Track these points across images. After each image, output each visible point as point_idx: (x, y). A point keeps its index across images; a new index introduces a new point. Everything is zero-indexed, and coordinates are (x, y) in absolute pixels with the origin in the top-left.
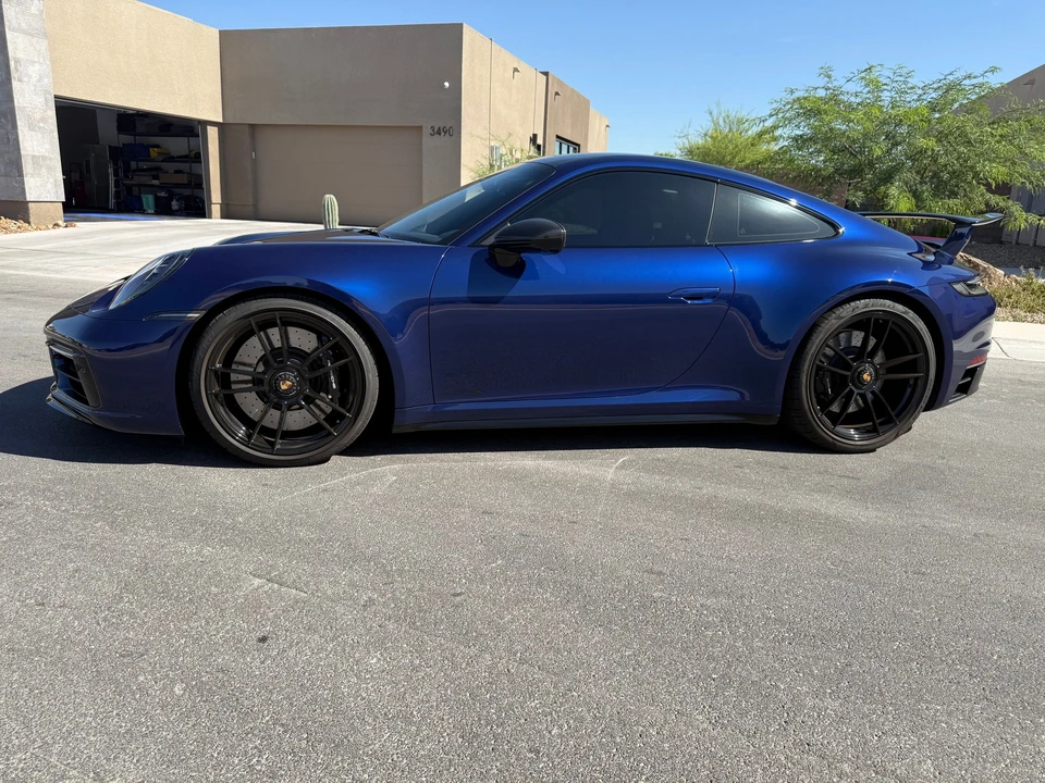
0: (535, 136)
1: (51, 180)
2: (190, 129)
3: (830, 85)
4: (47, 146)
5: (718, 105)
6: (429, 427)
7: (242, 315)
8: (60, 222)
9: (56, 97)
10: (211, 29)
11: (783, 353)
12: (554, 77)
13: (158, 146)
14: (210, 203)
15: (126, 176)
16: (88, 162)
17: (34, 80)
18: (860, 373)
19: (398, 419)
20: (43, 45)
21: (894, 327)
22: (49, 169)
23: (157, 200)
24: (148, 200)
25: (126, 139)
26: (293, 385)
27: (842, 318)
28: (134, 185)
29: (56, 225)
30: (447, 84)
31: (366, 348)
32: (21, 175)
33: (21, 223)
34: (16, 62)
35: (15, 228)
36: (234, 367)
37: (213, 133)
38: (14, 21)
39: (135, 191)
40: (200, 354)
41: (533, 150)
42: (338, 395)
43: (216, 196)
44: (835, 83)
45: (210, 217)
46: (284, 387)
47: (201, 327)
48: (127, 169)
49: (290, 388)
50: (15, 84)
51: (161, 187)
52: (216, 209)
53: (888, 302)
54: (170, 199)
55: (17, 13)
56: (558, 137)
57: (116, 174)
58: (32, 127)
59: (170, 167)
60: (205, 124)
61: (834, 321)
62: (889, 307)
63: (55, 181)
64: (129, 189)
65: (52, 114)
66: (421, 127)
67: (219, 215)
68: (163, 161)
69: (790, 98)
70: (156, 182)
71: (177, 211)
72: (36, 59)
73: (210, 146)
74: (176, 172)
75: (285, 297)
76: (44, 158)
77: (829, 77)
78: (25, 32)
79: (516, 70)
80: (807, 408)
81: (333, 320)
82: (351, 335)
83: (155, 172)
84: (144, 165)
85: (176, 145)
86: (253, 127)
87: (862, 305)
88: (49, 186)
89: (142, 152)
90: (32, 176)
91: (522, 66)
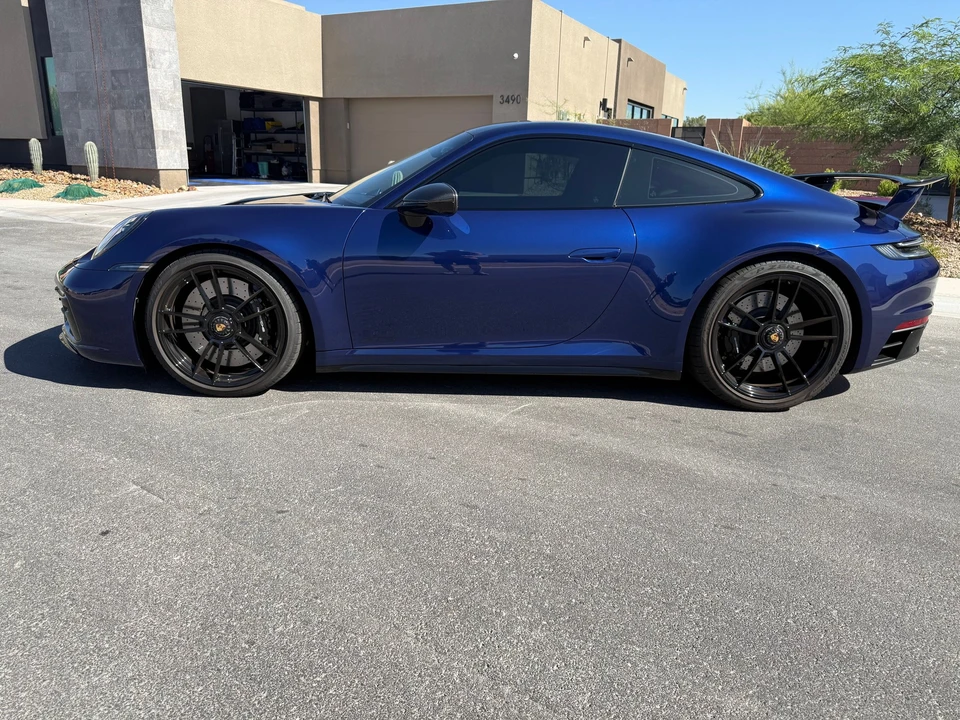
0: (605, 101)
1: (178, 151)
2: (295, 104)
3: (887, 42)
4: (174, 122)
5: (791, 65)
6: (344, 369)
7: (182, 267)
8: (184, 187)
9: (182, 80)
10: (314, 14)
11: (684, 309)
12: (626, 44)
13: (272, 120)
14: (311, 169)
15: (246, 146)
16: (217, 135)
17: (165, 66)
18: (767, 334)
19: (319, 360)
20: (172, 36)
21: (803, 287)
22: (177, 142)
23: (271, 166)
24: (263, 167)
25: (247, 114)
26: (227, 328)
27: (746, 279)
28: (254, 154)
29: (181, 189)
30: (516, 56)
31: (288, 297)
32: (154, 147)
33: (153, 188)
34: (151, 52)
35: (148, 191)
36: (184, 311)
37: (314, 107)
38: (150, 17)
39: (254, 158)
40: (151, 299)
41: (602, 116)
42: (268, 337)
43: (316, 163)
44: (893, 40)
45: (311, 182)
46: (219, 329)
47: (151, 277)
48: (247, 139)
49: (225, 330)
50: (150, 71)
51: (274, 156)
52: (316, 175)
53: (797, 264)
54: (280, 166)
55: (152, 10)
56: (629, 100)
57: (238, 145)
58: (163, 106)
59: (281, 137)
60: (308, 99)
61: (737, 282)
62: (797, 268)
63: (181, 152)
64: (249, 156)
65: (179, 94)
66: (492, 96)
67: (318, 180)
68: (275, 133)
69: (841, 56)
70: (269, 151)
71: (286, 176)
72: (166, 49)
73: (311, 118)
74: (286, 142)
75: (219, 253)
76: (172, 132)
77: (888, 33)
78: (158, 27)
79: (586, 39)
80: (709, 365)
81: (258, 272)
82: (274, 286)
83: (269, 142)
84: (260, 136)
85: (286, 118)
86: (348, 101)
87: (767, 267)
88: (176, 156)
89: (257, 125)
90: (163, 147)
91: (594, 36)
